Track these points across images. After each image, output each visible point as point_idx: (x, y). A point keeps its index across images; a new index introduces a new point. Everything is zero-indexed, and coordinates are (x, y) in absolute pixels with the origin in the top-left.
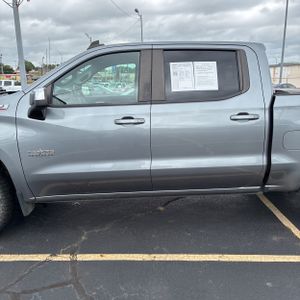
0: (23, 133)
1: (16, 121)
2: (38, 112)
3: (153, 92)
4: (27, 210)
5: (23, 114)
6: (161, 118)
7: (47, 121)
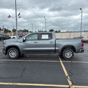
0: (22, 44)
1: (21, 42)
2: (24, 41)
3: (39, 38)
4: (21, 55)
5: (22, 41)
6: (40, 42)
7: (25, 42)
